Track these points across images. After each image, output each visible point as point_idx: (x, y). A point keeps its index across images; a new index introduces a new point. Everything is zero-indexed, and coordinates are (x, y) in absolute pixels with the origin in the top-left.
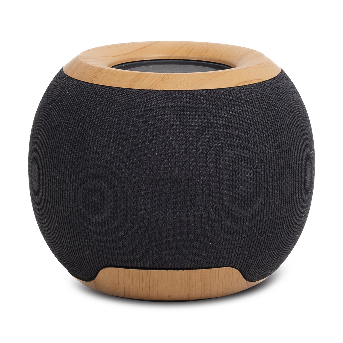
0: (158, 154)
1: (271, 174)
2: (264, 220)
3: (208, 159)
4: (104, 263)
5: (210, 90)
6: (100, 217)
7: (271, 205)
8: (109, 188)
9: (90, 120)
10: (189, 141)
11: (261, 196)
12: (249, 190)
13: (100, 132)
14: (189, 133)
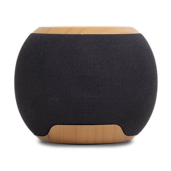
0: (81, 64)
1: (137, 77)
2: (134, 101)
3: (106, 67)
4: (53, 123)
5: (106, 35)
6: (51, 98)
7: (137, 93)
8: (56, 83)
9: (46, 50)
10: (96, 58)
11: (132, 88)
12: (126, 84)
13: (52, 55)
14: (96, 54)
